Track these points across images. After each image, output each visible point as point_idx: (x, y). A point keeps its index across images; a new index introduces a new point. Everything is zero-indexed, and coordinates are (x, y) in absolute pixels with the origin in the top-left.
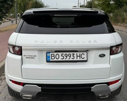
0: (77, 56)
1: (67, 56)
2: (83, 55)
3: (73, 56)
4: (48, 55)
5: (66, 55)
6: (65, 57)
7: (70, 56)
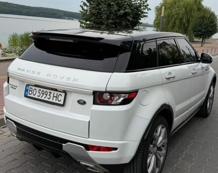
0: (54, 96)
1: (43, 94)
2: (60, 96)
3: (49, 95)
4: (27, 88)
5: (43, 92)
6: (41, 95)
7: (46, 95)
